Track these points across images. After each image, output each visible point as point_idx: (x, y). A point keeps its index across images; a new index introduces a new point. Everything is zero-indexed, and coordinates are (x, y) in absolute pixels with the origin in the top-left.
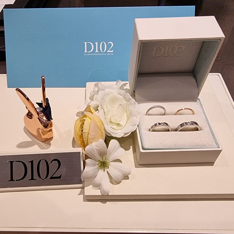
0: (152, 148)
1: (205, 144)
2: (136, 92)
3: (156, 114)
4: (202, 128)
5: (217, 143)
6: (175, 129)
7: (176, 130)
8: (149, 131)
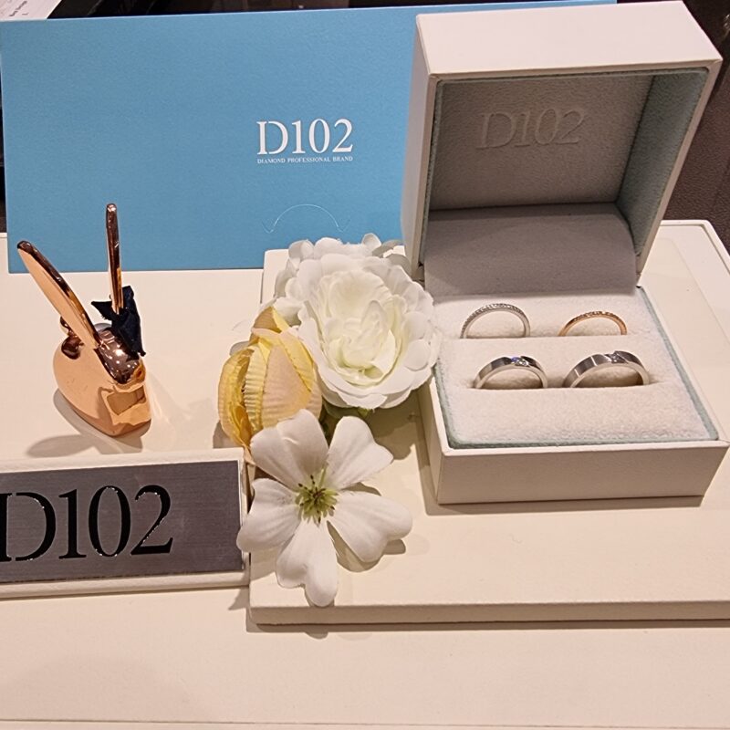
0: (484, 442)
1: (669, 425)
2: (425, 265)
3: (495, 335)
4: (656, 378)
5: (709, 425)
6: (562, 381)
7: (565, 384)
8: (474, 387)
